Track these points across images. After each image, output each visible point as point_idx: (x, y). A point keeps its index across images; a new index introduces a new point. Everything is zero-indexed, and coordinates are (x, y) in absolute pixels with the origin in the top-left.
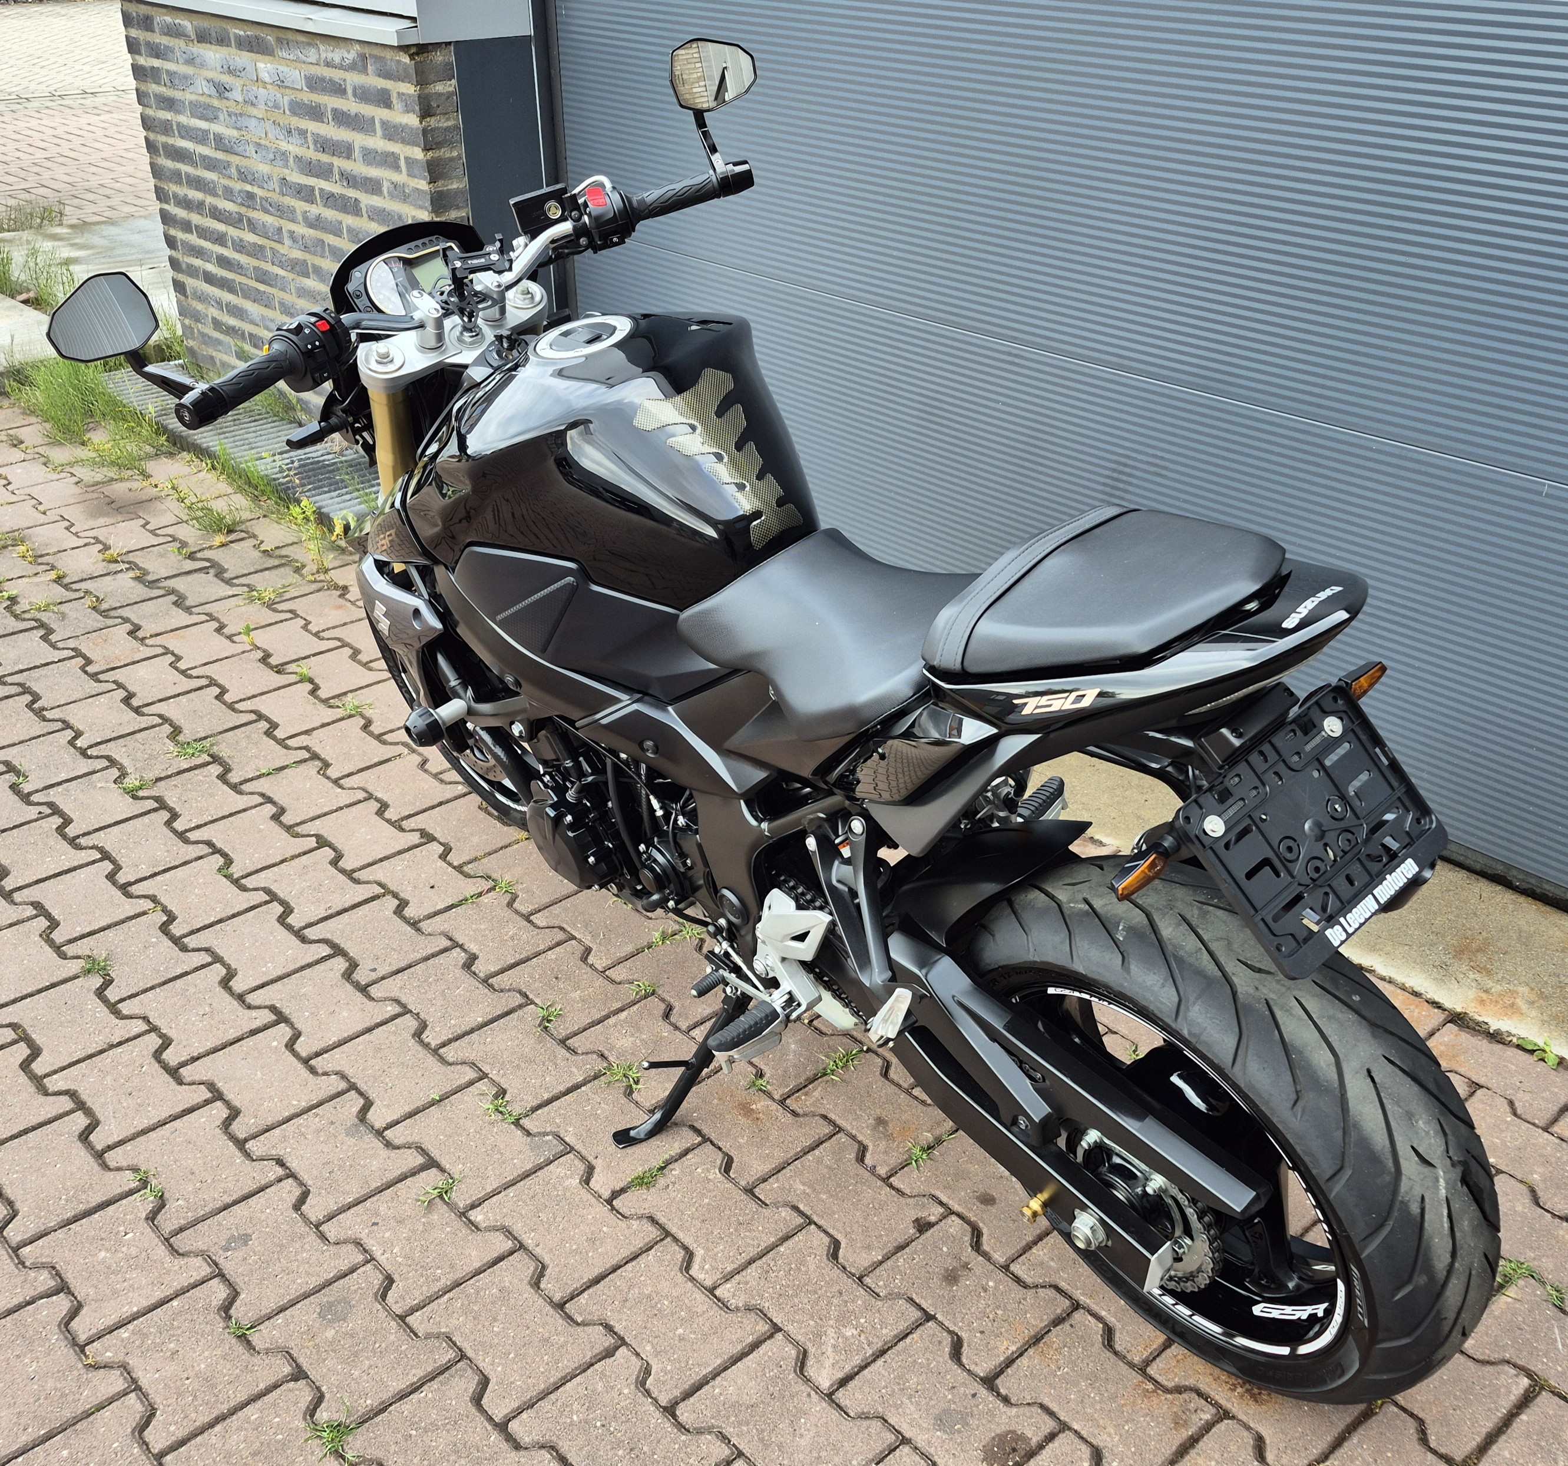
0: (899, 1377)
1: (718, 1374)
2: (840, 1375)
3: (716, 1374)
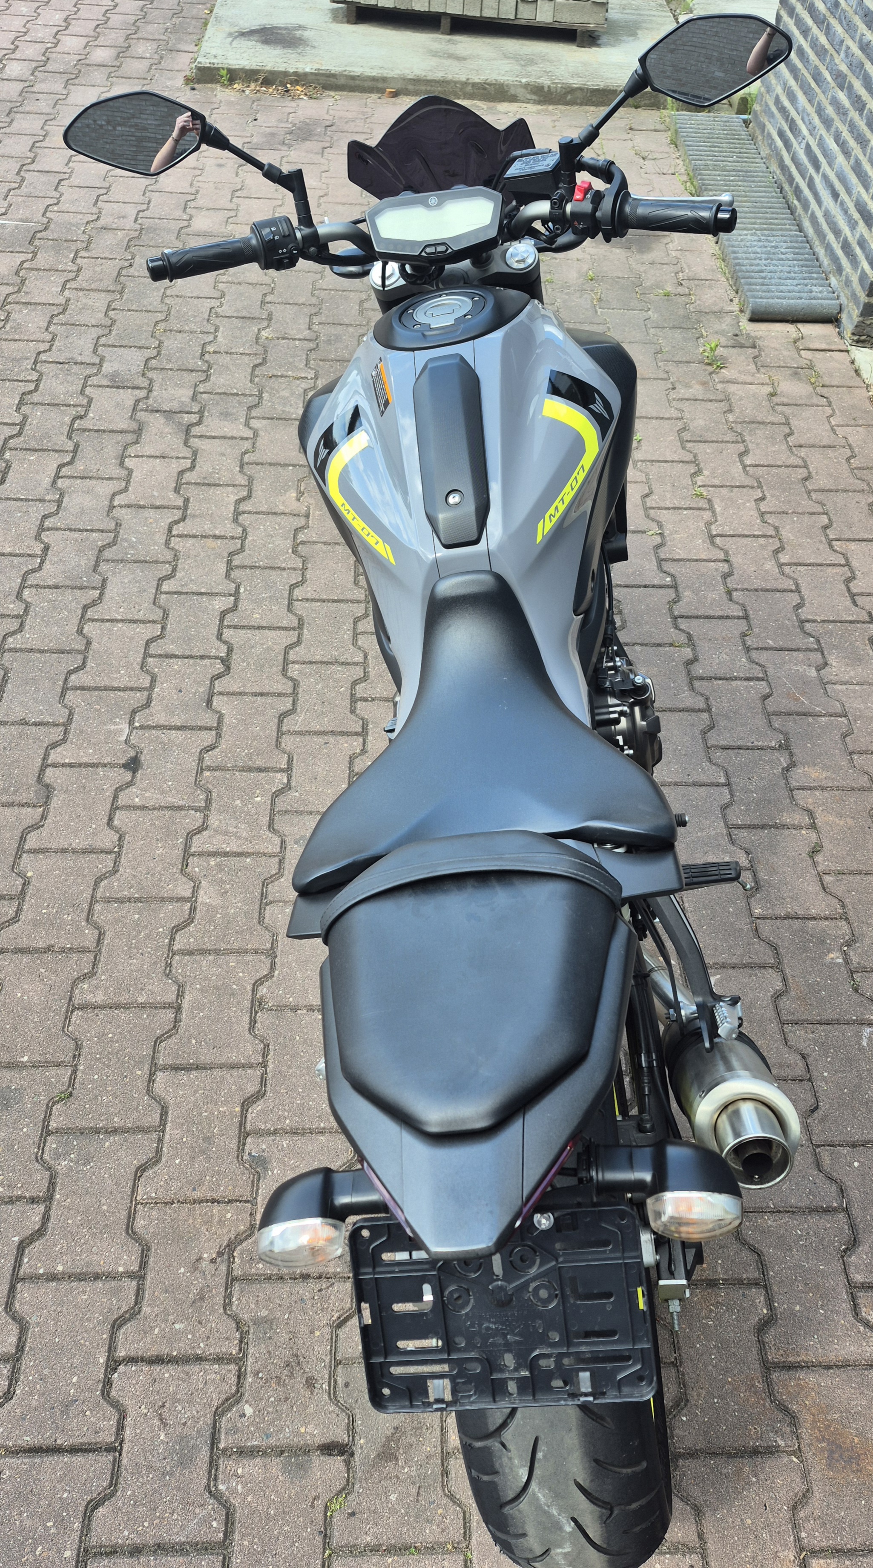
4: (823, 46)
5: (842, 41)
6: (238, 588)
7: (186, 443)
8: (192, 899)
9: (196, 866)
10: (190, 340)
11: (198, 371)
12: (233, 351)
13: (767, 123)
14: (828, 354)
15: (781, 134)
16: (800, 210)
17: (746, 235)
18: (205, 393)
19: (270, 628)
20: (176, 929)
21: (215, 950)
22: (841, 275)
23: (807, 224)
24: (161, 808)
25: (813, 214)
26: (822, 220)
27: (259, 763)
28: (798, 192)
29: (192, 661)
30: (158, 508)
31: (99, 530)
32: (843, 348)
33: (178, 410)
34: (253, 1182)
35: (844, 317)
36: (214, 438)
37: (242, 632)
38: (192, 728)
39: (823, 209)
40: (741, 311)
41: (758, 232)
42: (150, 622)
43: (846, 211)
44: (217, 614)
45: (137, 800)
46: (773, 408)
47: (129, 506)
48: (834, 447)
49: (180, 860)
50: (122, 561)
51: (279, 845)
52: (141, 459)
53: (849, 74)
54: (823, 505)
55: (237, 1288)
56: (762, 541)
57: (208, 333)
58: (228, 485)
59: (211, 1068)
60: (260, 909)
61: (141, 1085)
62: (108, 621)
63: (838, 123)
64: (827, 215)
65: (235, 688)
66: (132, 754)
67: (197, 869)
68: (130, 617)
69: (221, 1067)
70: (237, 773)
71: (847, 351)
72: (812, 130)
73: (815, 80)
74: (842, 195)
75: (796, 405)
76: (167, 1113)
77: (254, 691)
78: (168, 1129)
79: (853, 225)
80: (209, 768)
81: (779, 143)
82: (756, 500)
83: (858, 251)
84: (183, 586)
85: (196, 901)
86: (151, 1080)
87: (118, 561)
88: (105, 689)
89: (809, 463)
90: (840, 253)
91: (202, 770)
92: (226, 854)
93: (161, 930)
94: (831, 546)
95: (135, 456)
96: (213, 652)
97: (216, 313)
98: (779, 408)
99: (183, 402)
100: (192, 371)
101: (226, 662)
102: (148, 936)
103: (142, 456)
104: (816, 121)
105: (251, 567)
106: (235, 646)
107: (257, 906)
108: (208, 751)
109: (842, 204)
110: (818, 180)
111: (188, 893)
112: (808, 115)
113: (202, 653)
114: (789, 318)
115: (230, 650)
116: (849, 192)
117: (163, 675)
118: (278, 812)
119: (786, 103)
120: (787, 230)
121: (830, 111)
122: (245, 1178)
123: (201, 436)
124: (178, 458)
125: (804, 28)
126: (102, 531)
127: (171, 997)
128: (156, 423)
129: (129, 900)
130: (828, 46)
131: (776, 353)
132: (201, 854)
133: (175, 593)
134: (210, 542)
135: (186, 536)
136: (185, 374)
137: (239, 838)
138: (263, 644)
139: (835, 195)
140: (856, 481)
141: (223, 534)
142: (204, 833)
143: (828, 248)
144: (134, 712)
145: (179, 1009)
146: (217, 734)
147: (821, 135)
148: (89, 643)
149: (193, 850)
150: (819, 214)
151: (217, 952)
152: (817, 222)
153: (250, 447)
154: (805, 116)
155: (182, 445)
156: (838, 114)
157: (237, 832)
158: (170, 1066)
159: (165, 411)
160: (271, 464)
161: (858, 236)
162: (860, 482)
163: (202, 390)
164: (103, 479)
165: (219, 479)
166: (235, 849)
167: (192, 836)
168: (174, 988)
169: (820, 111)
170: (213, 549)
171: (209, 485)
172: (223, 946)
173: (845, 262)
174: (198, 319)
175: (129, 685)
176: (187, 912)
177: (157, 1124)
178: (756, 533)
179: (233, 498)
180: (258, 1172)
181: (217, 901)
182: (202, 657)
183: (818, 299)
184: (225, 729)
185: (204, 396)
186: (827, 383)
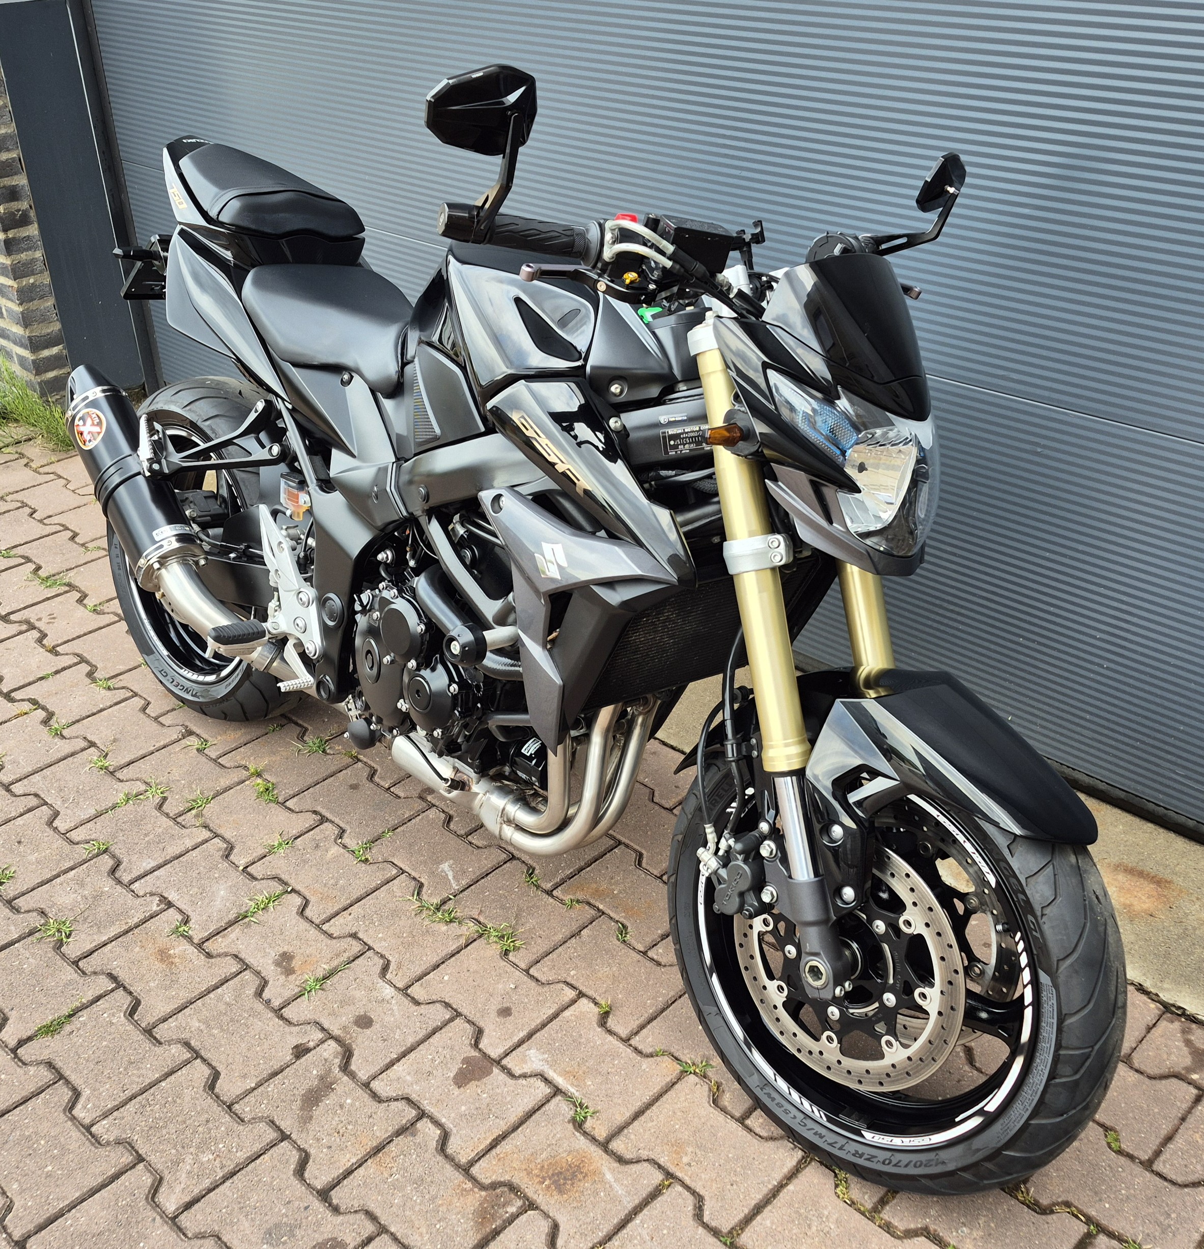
0: (242, 1197)
1: (75, 1207)
2: (187, 1199)
3: (72, 1206)
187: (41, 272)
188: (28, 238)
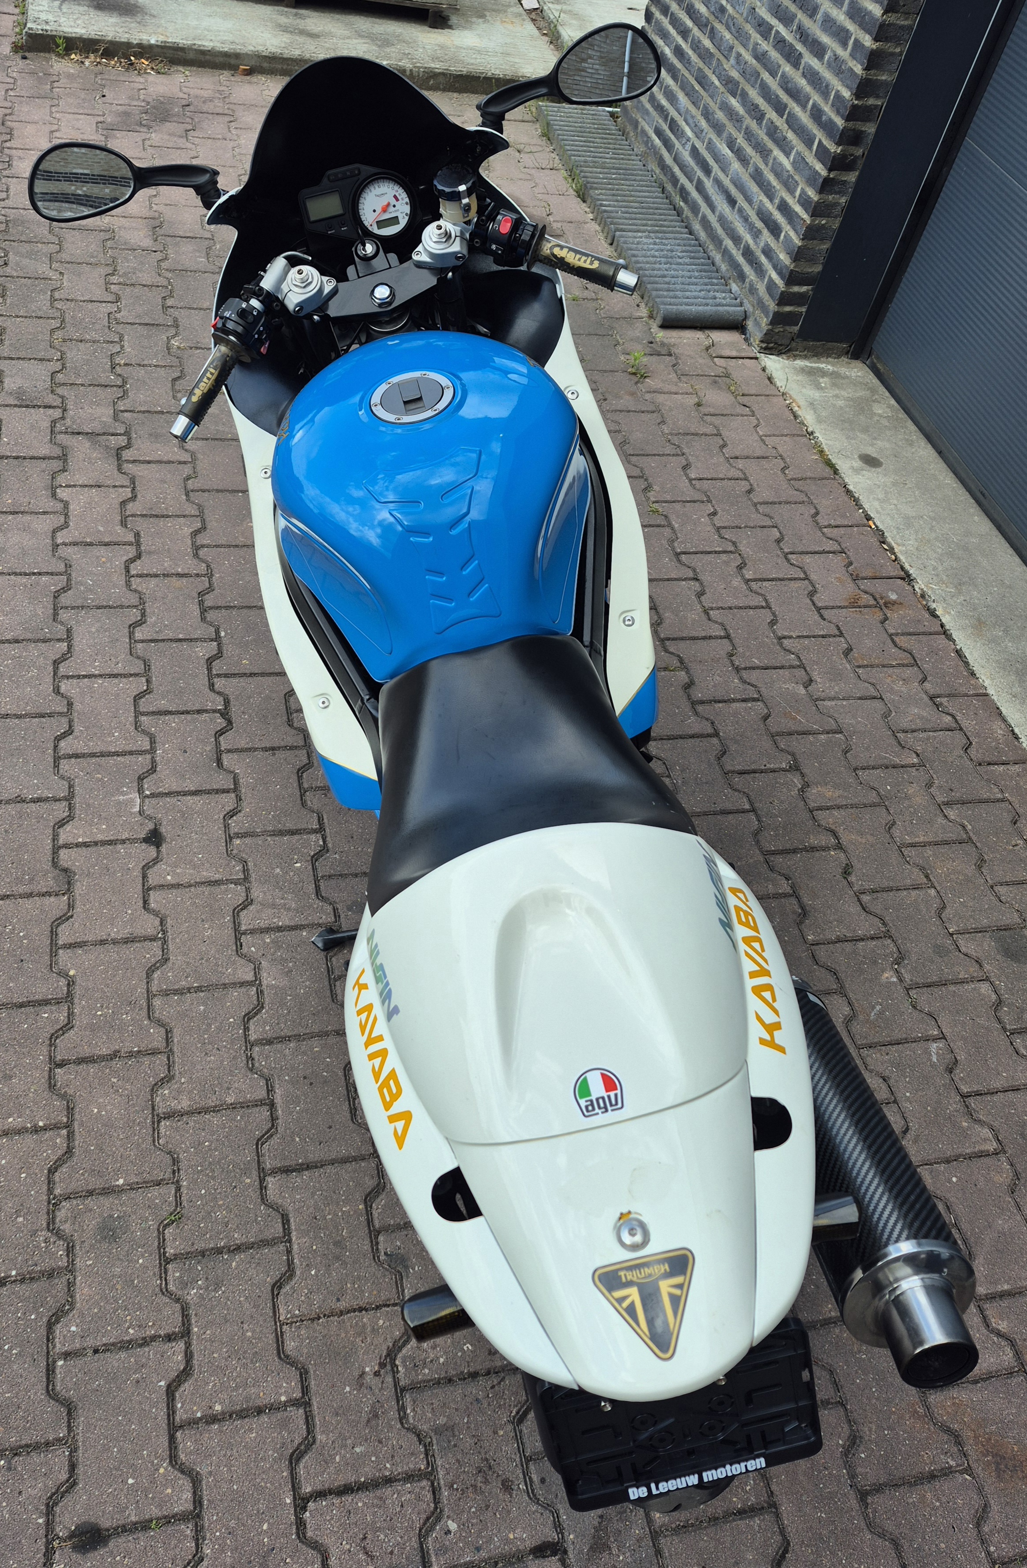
4: (708, 50)
5: (732, 48)
6: (217, 632)
7: (119, 469)
8: (256, 982)
9: (251, 945)
10: (95, 351)
11: (112, 386)
12: (146, 362)
13: (640, 120)
14: (740, 361)
15: (659, 133)
16: (687, 212)
17: (641, 237)
18: (126, 411)
19: (263, 674)
20: (248, 1018)
21: (295, 1036)
22: (744, 281)
23: (697, 227)
24: (198, 884)
25: (704, 217)
26: (716, 225)
27: (290, 825)
28: (684, 194)
29: (189, 717)
30: (107, 544)
31: (47, 573)
32: (753, 355)
33: (101, 431)
34: (396, 1282)
35: (750, 324)
36: (149, 462)
37: (234, 681)
38: (208, 792)
39: (717, 214)
40: (651, 317)
41: (652, 235)
42: (131, 675)
43: (746, 219)
44: (203, 662)
45: (169, 878)
46: (702, 418)
47: (75, 544)
48: (767, 458)
49: (233, 940)
50: (83, 607)
51: (332, 913)
52: (74, 490)
53: (742, 80)
54: (771, 518)
55: (408, 1398)
56: (724, 557)
57: (112, 342)
58: (178, 516)
59: (322, 1166)
60: (331, 986)
61: (255, 1195)
62: (85, 677)
63: (730, 128)
64: (722, 219)
65: (243, 743)
66: (151, 826)
67: (253, 949)
68: (108, 671)
69: (332, 1162)
70: (269, 839)
71: (756, 358)
72: (699, 133)
73: (700, 83)
74: (739, 202)
75: (722, 415)
76: (288, 1221)
77: (263, 746)
78: (294, 1239)
79: (756, 234)
80: (238, 835)
81: (657, 142)
82: (709, 515)
83: (763, 259)
84: (157, 632)
85: (260, 985)
86: (263, 1188)
87: (78, 607)
88: (102, 755)
89: (748, 475)
90: (741, 260)
91: (231, 838)
92: (279, 929)
93: (231, 1020)
94: (788, 560)
95: (67, 486)
96: (210, 706)
97: (116, 319)
98: (708, 419)
99: (105, 423)
100: (106, 386)
101: (225, 714)
102: (219, 1029)
103: (74, 486)
104: (703, 123)
105: (227, 608)
106: (231, 698)
107: (327, 983)
108: (232, 817)
109: (741, 211)
110: (708, 184)
111: (250, 977)
112: (693, 117)
113: (197, 707)
114: (698, 325)
115: (227, 702)
116: (749, 200)
117: (162, 734)
118: (322, 877)
119: (664, 102)
120: (678, 232)
121: (720, 115)
122: (388, 1279)
123: (134, 461)
124: (115, 486)
125: (682, 29)
126: (52, 574)
127: (262, 1094)
128: (80, 448)
129: (189, 990)
130: (713, 50)
131: (693, 361)
132: (252, 932)
133: (152, 641)
134: (176, 582)
135: (147, 575)
136: (99, 390)
137: (289, 909)
138: (260, 693)
139: (732, 202)
140: (796, 492)
141: (186, 571)
142: (251, 908)
143: (726, 253)
144: (141, 779)
145: (272, 1105)
146: (237, 796)
147: (710, 139)
148: (70, 705)
149: (243, 928)
150: (713, 219)
151: (298, 1037)
152: (710, 226)
153: (191, 472)
154: (689, 117)
155: (116, 472)
156: (731, 120)
157: (285, 905)
158: (279, 1169)
159: (87, 434)
160: (218, 491)
161: (762, 244)
162: (798, 493)
163: (122, 408)
164: (36, 513)
165: (167, 509)
166: (287, 923)
167: (238, 912)
168: (262, 1083)
169: (707, 114)
170: (181, 589)
171: (157, 516)
172: (302, 1031)
173: (747, 269)
174: (97, 327)
175: (128, 748)
176: (255, 998)
177: (281, 1235)
178: (717, 549)
179: (187, 531)
180: (399, 1272)
181: (283, 982)
182: (199, 712)
183: (723, 305)
184: (243, 791)
185: (126, 414)
186: (746, 392)
187: (836, 217)
188: (844, 183)
